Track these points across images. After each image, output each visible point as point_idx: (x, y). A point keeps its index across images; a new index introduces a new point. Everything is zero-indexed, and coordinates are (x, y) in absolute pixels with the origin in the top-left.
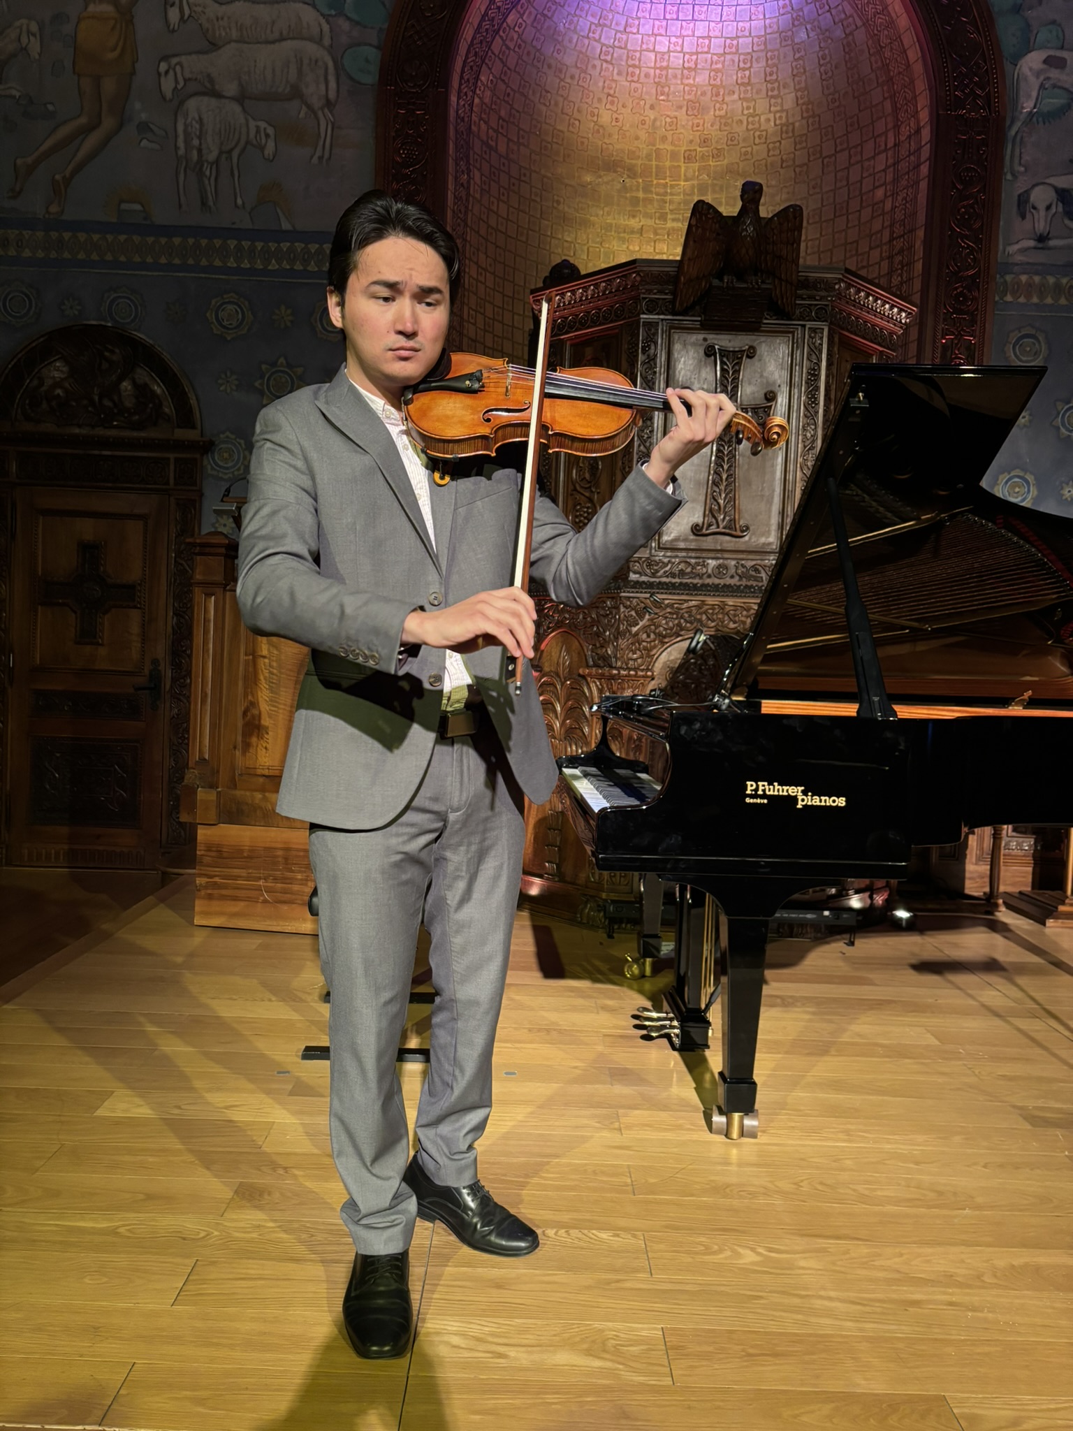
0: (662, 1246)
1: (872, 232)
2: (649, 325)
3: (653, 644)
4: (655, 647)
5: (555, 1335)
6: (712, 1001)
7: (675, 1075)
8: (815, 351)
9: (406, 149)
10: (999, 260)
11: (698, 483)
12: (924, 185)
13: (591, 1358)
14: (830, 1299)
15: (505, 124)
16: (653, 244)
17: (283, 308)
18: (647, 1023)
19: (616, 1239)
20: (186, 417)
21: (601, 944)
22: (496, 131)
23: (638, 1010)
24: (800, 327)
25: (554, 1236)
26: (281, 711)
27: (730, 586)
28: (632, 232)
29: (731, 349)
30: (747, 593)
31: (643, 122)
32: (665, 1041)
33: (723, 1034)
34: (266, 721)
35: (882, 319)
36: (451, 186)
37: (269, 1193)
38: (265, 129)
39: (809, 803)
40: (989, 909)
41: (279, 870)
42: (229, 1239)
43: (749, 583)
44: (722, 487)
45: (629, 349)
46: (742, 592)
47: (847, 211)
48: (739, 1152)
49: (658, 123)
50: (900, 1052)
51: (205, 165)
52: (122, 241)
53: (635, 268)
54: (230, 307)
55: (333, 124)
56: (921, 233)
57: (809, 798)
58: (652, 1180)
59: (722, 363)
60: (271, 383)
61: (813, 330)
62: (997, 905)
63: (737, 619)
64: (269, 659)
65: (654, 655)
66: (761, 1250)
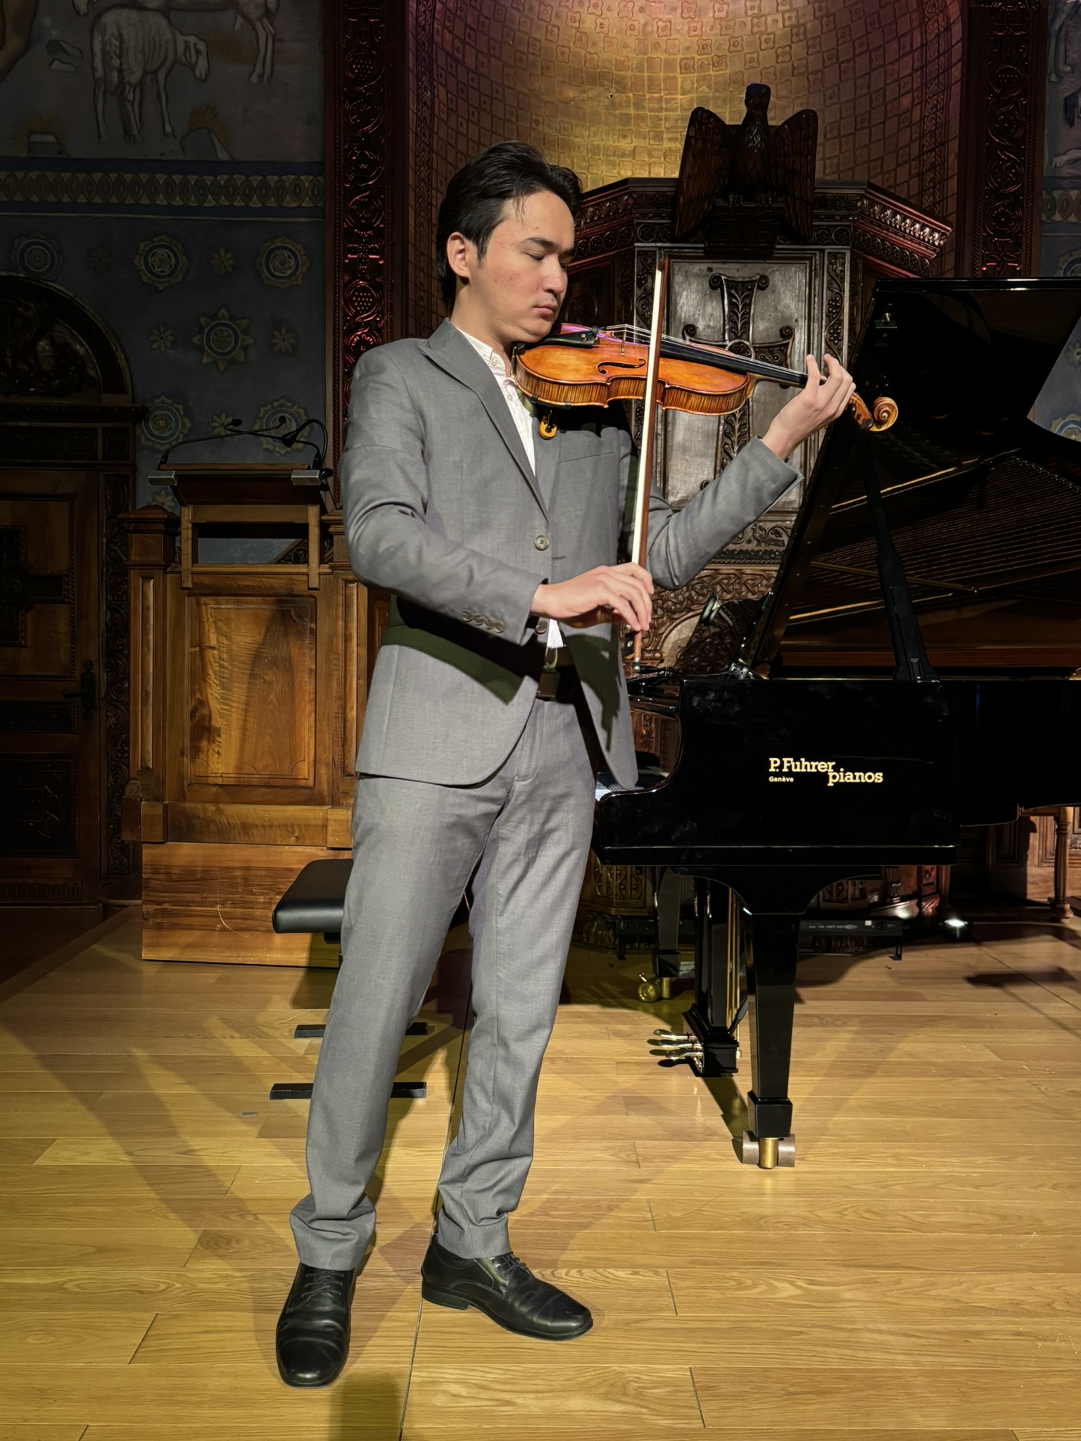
0: (688, 1283)
1: (899, 146)
2: (645, 254)
3: (660, 621)
4: (663, 624)
5: (568, 1380)
6: (739, 1018)
7: (699, 1103)
8: (837, 279)
9: (358, 63)
10: (1045, 174)
11: (707, 435)
12: (956, 89)
13: (610, 1402)
14: (880, 1332)
15: (472, 33)
16: (647, 168)
17: (222, 252)
18: (666, 1047)
19: (636, 1276)
20: (115, 382)
21: (611, 966)
22: (464, 42)
23: (655, 1033)
24: (818, 252)
25: (564, 1276)
26: (234, 710)
27: (747, 552)
28: (623, 155)
29: (740, 280)
30: (766, 559)
31: (632, 28)
32: (687, 1067)
33: (752, 1057)
34: (217, 722)
35: (912, 241)
36: (412, 105)
37: (238, 1241)
38: (195, 44)
39: (842, 780)
40: (1055, 916)
41: (237, 893)
42: (194, 1291)
43: (769, 548)
44: (735, 439)
45: (623, 283)
46: (761, 558)
47: (870, 123)
48: (773, 1182)
49: (649, 28)
50: (953, 1071)
51: (128, 87)
52: (34, 178)
53: (627, 188)
54: (160, 251)
55: (274, 37)
56: (954, 146)
57: (842, 774)
58: (676, 1215)
59: (731, 296)
60: (212, 337)
61: (834, 255)
62: (1063, 911)
63: (756, 589)
64: (219, 650)
65: (662, 634)
66: (800, 1283)
